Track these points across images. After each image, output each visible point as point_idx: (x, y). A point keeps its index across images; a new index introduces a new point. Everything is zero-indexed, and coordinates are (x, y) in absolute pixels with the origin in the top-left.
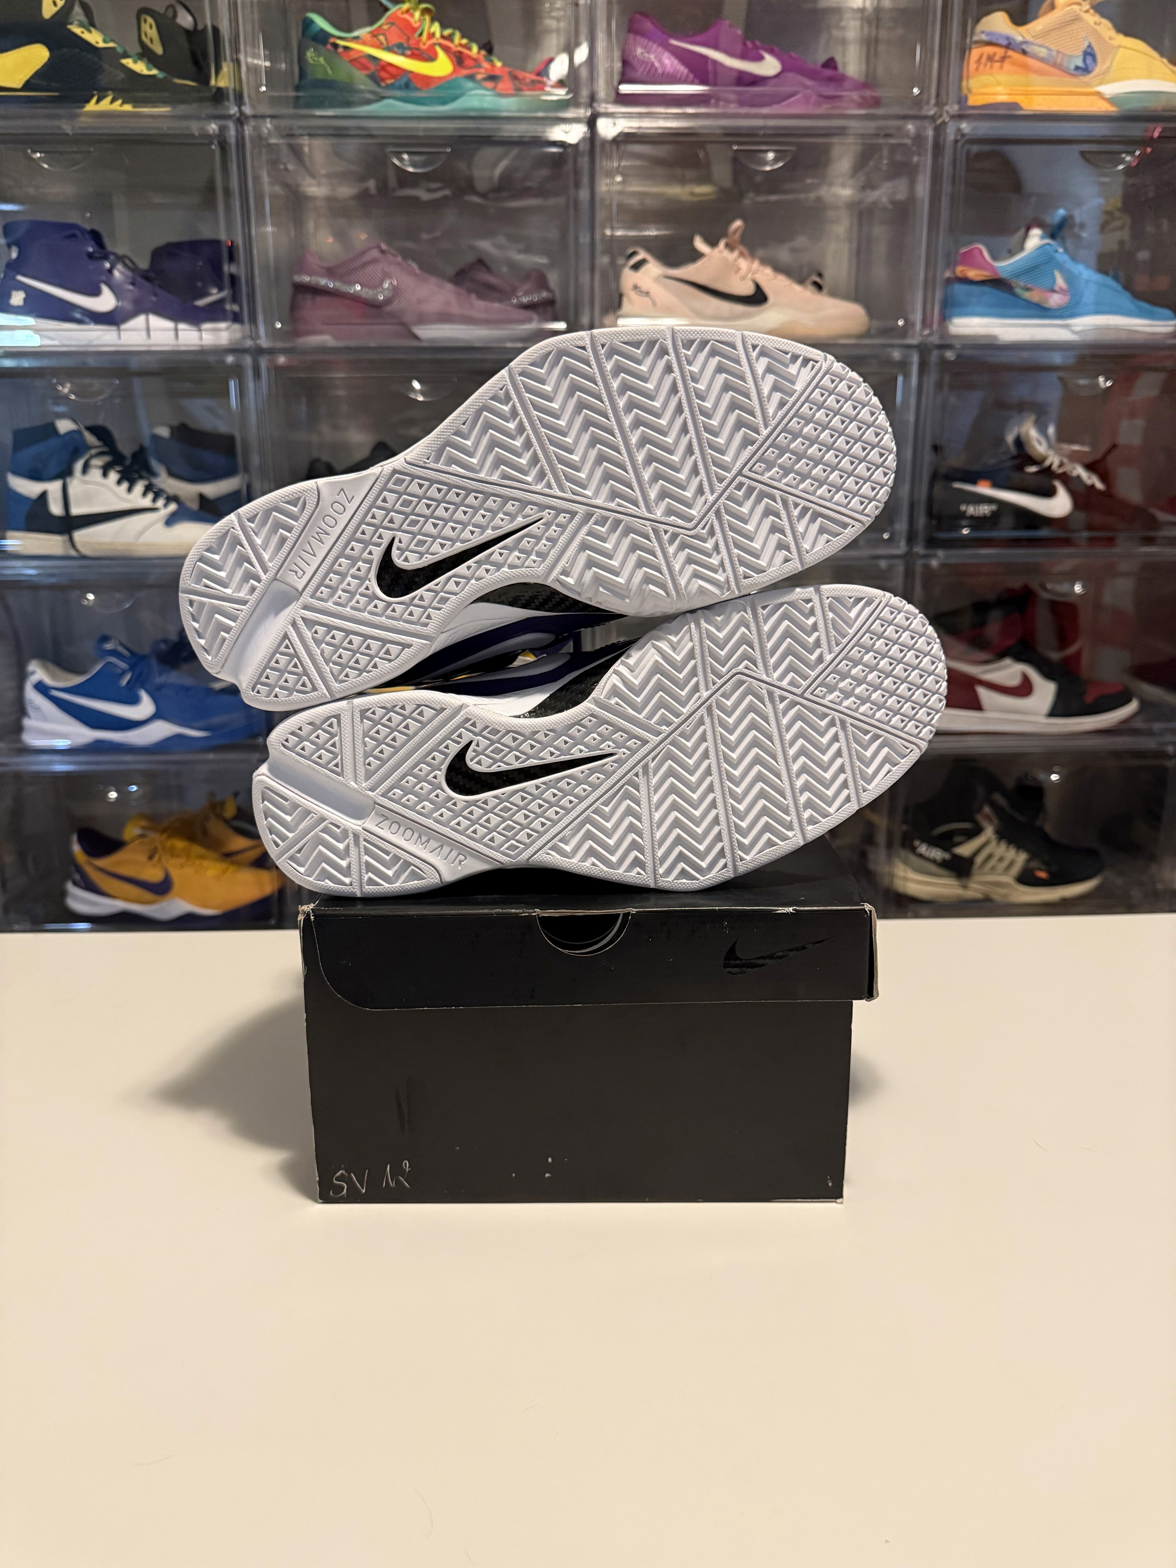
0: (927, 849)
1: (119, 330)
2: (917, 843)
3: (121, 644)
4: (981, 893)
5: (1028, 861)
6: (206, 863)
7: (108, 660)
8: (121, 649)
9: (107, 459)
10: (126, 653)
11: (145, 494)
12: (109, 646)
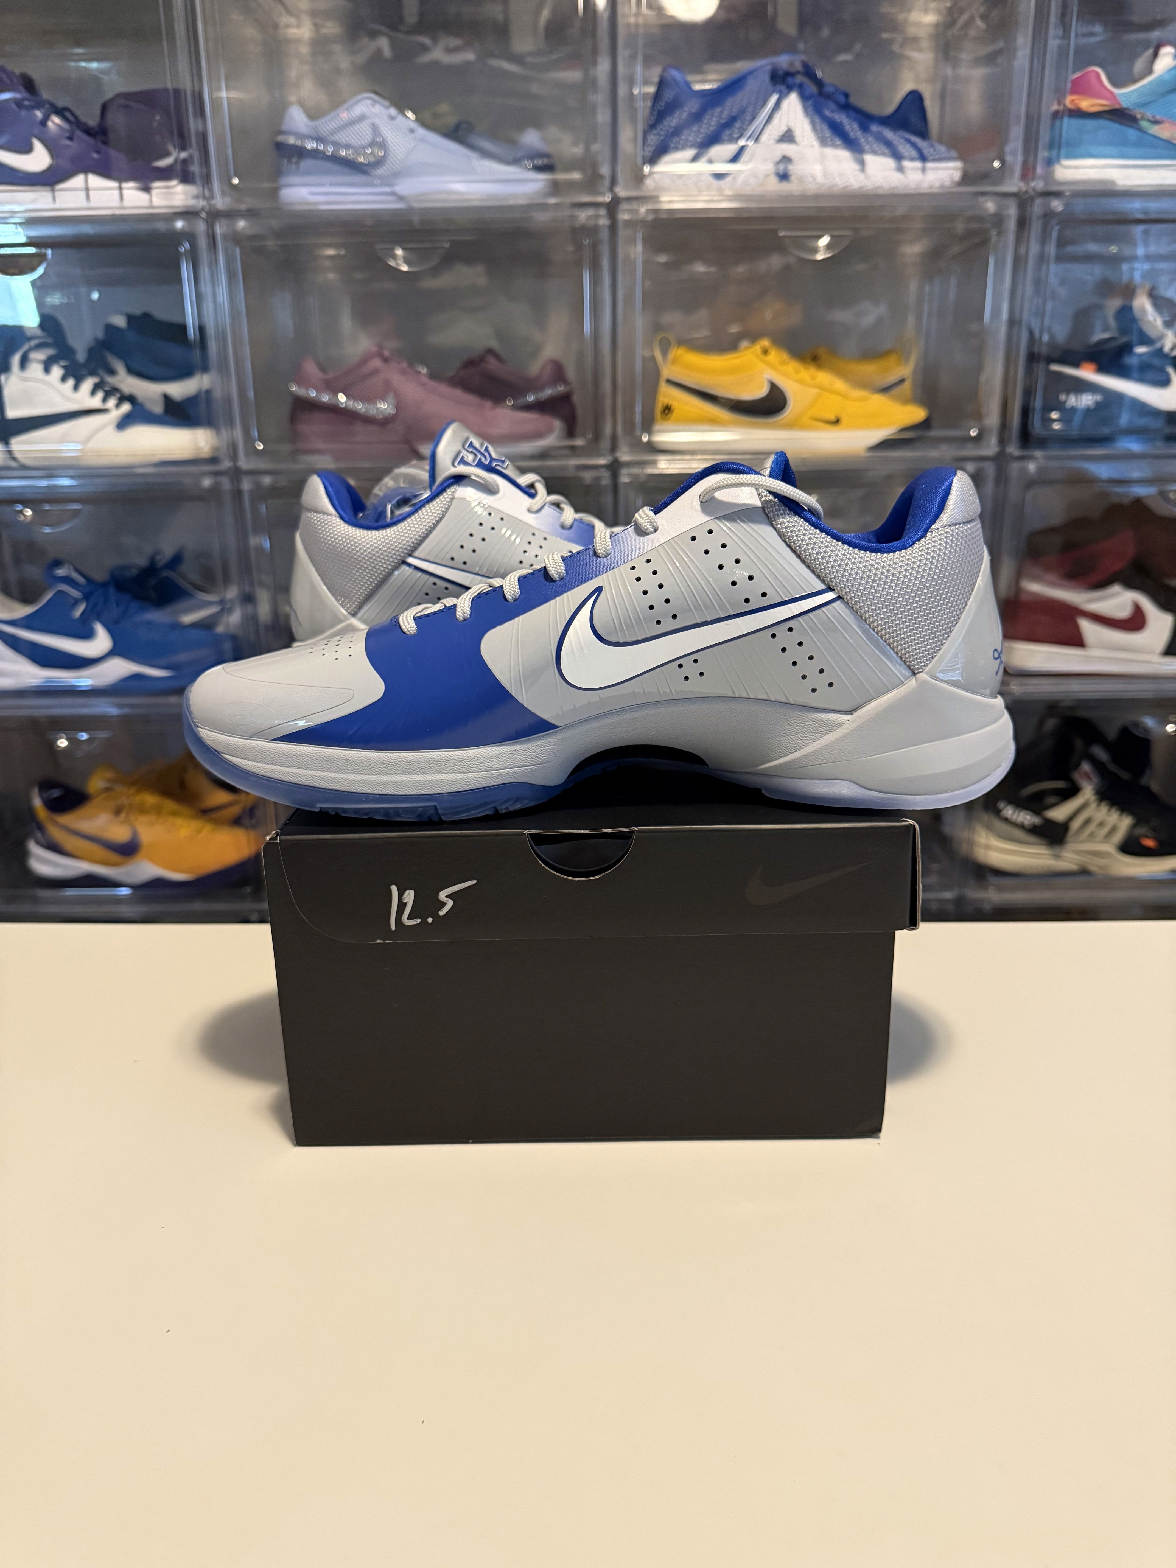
0: (1014, 813)
1: (53, 190)
2: (1001, 805)
3: (77, 570)
4: (1077, 864)
5: (1134, 826)
6: (179, 821)
7: (60, 588)
8: (75, 576)
9: (50, 352)
10: (81, 580)
11: (93, 393)
12: (61, 572)
